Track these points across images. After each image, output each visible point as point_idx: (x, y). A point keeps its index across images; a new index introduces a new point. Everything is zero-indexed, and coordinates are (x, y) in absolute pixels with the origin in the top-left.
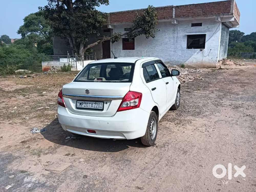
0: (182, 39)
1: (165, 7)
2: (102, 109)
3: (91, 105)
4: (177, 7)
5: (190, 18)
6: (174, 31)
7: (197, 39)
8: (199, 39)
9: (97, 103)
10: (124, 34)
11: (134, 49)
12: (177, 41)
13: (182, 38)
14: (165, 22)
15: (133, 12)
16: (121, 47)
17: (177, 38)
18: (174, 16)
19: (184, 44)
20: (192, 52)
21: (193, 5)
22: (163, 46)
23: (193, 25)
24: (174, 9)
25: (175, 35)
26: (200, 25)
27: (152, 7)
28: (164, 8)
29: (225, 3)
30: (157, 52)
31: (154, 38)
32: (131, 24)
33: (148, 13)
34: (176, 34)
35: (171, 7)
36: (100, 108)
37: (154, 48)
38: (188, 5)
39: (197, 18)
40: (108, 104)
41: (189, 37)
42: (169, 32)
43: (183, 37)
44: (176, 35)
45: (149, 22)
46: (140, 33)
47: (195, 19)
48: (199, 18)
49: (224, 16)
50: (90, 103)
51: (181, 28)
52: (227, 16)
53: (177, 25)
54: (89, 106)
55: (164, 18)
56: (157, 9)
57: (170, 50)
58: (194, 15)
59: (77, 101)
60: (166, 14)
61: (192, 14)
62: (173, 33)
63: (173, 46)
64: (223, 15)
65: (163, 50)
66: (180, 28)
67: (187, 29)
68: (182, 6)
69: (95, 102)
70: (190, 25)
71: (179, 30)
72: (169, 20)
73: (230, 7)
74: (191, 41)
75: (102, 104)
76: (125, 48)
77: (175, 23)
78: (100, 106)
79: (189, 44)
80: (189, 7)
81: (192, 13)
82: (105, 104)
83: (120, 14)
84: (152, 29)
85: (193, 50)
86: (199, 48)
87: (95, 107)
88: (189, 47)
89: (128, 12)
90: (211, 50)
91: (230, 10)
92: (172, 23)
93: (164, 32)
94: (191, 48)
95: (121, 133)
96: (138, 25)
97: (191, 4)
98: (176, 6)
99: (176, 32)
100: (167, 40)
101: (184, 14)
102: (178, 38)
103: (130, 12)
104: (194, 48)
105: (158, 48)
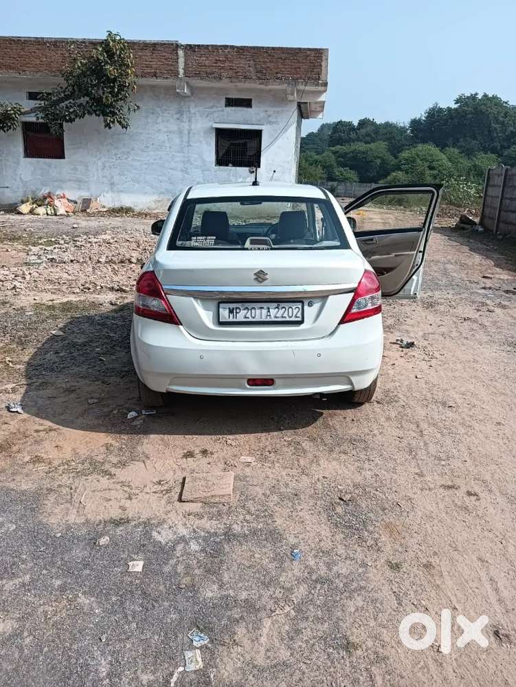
0: (201, 139)
1: (155, 44)
2: (300, 319)
3: (264, 312)
4: (190, 48)
5: (224, 84)
6: (180, 112)
7: (243, 141)
8: (245, 141)
9: (282, 305)
10: (32, 111)
11: (62, 156)
12: (189, 142)
13: (202, 134)
14: (153, 87)
15: (56, 44)
16: (20, 148)
17: (189, 133)
18: (181, 71)
19: (209, 151)
20: (229, 175)
21: (232, 47)
22: (152, 153)
23: (231, 102)
24: (181, 53)
25: (184, 124)
26: (247, 103)
27: (118, 38)
28: (154, 46)
29: (309, 52)
30: (135, 169)
31: (126, 128)
32: (54, 83)
34: (185, 122)
35: (174, 47)
36: (293, 319)
37: (125, 157)
38: (220, 46)
39: (241, 85)
40: (317, 306)
41: (221, 134)
42: (166, 114)
43: (204, 133)
44: (186, 126)
46: (84, 111)
47: (236, 86)
48: (247, 85)
49: (308, 88)
50: (261, 308)
51: (201, 109)
52: (313, 88)
53: (188, 97)
54: (260, 314)
55: (155, 75)
56: (132, 45)
57: (173, 165)
58: (236, 76)
59: (219, 303)
60: (158, 63)
61: (231, 73)
62: (178, 119)
63: (178, 154)
64: (306, 85)
65: (153, 164)
66: (196, 106)
67: (215, 111)
68: (203, 46)
69: (276, 305)
70: (223, 102)
71: (195, 114)
72: (169, 82)
73: (321, 66)
74: (227, 144)
75: (300, 307)
76: (32, 151)
77: (185, 91)
78: (293, 312)
79: (221, 154)
80: (220, 51)
81: (231, 69)
82: (306, 307)
83: (14, 46)
84: (120, 103)
85: (231, 168)
86: (248, 166)
87: (276, 317)
88: (221, 161)
89: (40, 42)
90: (275, 171)
91: (319, 74)
92: (177, 90)
93: (153, 113)
94: (227, 165)
96: (78, 87)
97: (227, 46)
98: (187, 45)
99: (184, 116)
100: (162, 137)
101: (209, 70)
102: (191, 135)
103: (48, 42)
104: (235, 165)
105: (136, 158)
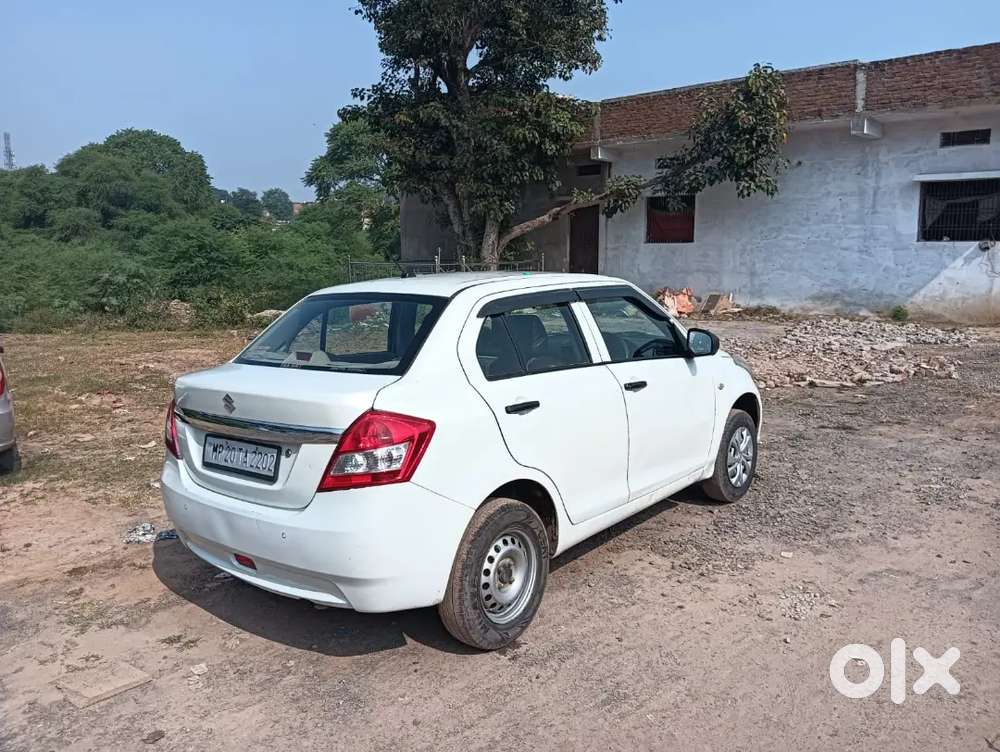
0: (896, 201)
1: (822, 70)
2: (272, 474)
3: (242, 455)
4: (878, 66)
5: (934, 111)
6: (863, 165)
7: (969, 199)
8: (974, 198)
9: (261, 448)
10: (652, 183)
11: (690, 239)
12: (874, 206)
13: (897, 193)
14: (823, 132)
15: (690, 93)
16: (641, 229)
17: (875, 194)
18: (860, 103)
19: (908, 219)
20: (940, 254)
21: (949, 52)
22: (814, 228)
23: (949, 140)
24: (861, 76)
25: (868, 181)
26: (982, 137)
27: (769, 71)
28: (820, 73)
30: (788, 251)
31: (772, 194)
32: (678, 143)
33: (749, 96)
34: (871, 178)
35: (851, 69)
36: (265, 473)
37: (774, 235)
38: (926, 55)
39: (964, 110)
40: (293, 456)
41: (930, 190)
42: (841, 169)
43: (901, 192)
44: (871, 182)
45: (753, 130)
46: (714, 177)
47: (957, 113)
48: (975, 108)
50: (241, 449)
51: (892, 156)
53: (876, 139)
54: (238, 459)
55: (819, 114)
56: (789, 77)
57: (845, 243)
58: (951, 95)
59: (207, 435)
60: (828, 96)
61: (943, 94)
62: (859, 174)
63: (857, 227)
65: (815, 243)
66: (889, 152)
67: (921, 156)
68: (897, 60)
69: (254, 447)
70: (938, 139)
71: (887, 163)
72: (841, 122)
74: (939, 206)
75: (275, 455)
76: (655, 235)
77: (865, 132)
78: (263, 462)
79: (929, 222)
80: (927, 62)
81: (944, 88)
82: (283, 458)
83: (643, 105)
84: (765, 160)
85: (946, 244)
86: (975, 239)
87: (251, 466)
88: (930, 232)
89: (672, 95)
92: (853, 132)
93: (820, 170)
94: (941, 239)
95: (330, 582)
96: (706, 148)
97: (939, 53)
98: (872, 63)
99: (870, 168)
100: (832, 202)
101: (906, 95)
102: (878, 197)
103: (680, 93)
104: (953, 239)
105: (790, 235)
